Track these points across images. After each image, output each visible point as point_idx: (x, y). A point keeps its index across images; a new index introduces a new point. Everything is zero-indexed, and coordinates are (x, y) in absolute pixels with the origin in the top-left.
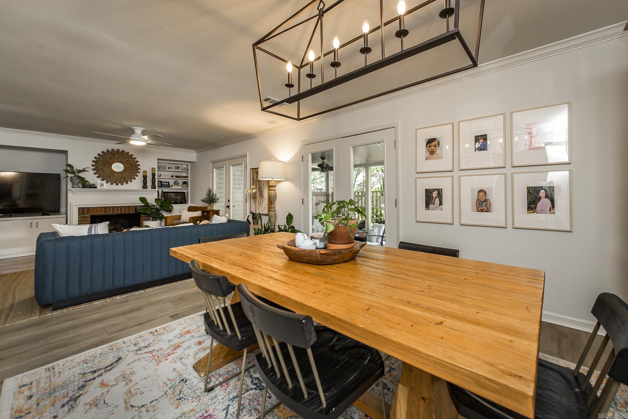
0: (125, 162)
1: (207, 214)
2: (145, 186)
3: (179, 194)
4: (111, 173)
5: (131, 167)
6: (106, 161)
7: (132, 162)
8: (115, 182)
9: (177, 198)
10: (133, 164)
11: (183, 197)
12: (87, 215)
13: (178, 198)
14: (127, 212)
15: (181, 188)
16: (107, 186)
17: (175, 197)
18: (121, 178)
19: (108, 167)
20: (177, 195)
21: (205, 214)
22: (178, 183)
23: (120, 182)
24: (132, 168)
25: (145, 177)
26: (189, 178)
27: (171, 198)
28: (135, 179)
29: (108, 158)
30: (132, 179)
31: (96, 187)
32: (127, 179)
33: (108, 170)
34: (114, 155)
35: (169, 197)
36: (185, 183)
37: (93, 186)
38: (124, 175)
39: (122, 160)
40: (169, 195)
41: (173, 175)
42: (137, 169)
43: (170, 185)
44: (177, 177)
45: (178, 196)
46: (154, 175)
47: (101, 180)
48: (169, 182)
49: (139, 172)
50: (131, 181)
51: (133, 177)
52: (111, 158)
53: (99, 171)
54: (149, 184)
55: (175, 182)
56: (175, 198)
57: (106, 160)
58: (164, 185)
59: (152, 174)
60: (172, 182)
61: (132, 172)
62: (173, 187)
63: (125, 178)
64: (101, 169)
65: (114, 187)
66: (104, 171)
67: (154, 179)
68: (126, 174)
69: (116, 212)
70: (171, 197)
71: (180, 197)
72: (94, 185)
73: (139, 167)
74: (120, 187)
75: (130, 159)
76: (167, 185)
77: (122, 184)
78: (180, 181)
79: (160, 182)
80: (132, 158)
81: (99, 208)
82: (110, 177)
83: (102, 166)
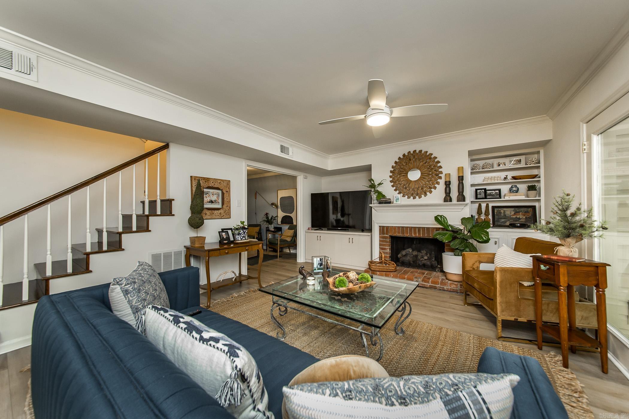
0: (423, 165)
2: (448, 198)
3: (522, 209)
4: (407, 184)
5: (430, 171)
6: (402, 168)
7: (431, 163)
8: (412, 195)
9: (518, 217)
10: (432, 167)
11: (530, 214)
12: (386, 236)
13: (520, 216)
14: (426, 236)
15: (523, 198)
16: (404, 201)
17: (513, 215)
18: (418, 189)
19: (404, 176)
20: (519, 212)
22: (518, 189)
23: (417, 194)
24: (431, 173)
25: (448, 184)
26: (542, 179)
27: (505, 217)
28: (435, 188)
29: (404, 164)
30: (431, 188)
31: (390, 203)
32: (425, 189)
33: (403, 180)
34: (410, 160)
35: (502, 215)
36: (532, 188)
37: (388, 202)
38: (420, 183)
39: (418, 164)
40: (502, 211)
41: (507, 176)
42: (437, 173)
43: (502, 194)
44: (514, 178)
45: (521, 213)
46: (461, 179)
47: (398, 194)
48: (500, 190)
49: (440, 178)
50: (431, 192)
51: (432, 186)
52: (407, 164)
53: (396, 182)
54: (454, 194)
55: (512, 187)
56: (514, 217)
57: (402, 167)
58: (490, 195)
59: (459, 177)
60: (505, 189)
61: (430, 178)
62: (507, 198)
63: (422, 189)
64: (398, 180)
65: (411, 201)
66: (400, 182)
67: (461, 185)
68: (423, 182)
69: (413, 235)
70: (505, 215)
71: (524, 215)
72: (390, 199)
73: (440, 170)
74: (418, 201)
75: (427, 161)
76: (497, 195)
77: (420, 197)
78: (523, 187)
79: (483, 190)
80: (430, 158)
81: (397, 228)
82: (406, 188)
83: (399, 176)
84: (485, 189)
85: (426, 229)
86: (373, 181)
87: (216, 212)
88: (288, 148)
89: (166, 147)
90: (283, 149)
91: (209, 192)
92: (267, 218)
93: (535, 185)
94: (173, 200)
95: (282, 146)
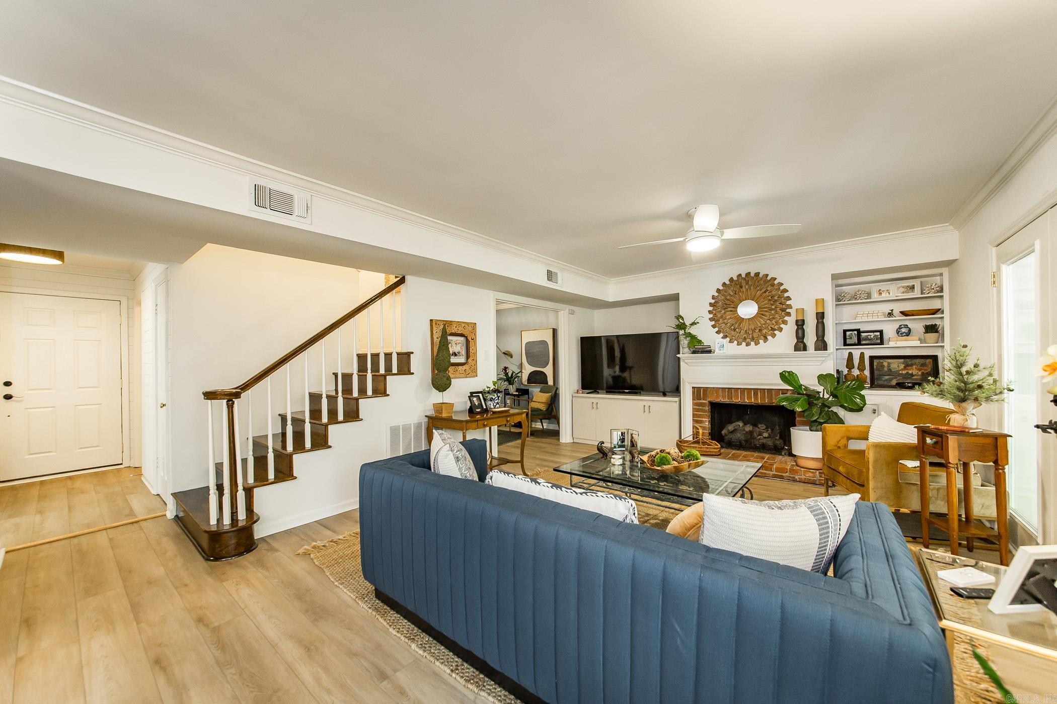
0: (761, 295)
1: (936, 443)
2: (801, 345)
3: (917, 361)
4: (736, 323)
5: (772, 305)
6: (728, 300)
7: (773, 293)
8: (745, 339)
9: (910, 372)
10: (776, 298)
11: (929, 368)
12: (704, 401)
13: (914, 371)
14: (766, 402)
15: (918, 343)
16: (733, 349)
17: (902, 370)
18: (754, 331)
19: (731, 311)
20: (912, 365)
21: (928, 441)
22: (910, 330)
23: (753, 339)
24: (773, 307)
25: (800, 324)
26: (946, 315)
27: (890, 372)
28: (781, 330)
29: (732, 294)
30: (775, 330)
31: (710, 352)
32: (764, 331)
33: (731, 318)
34: (741, 287)
35: (886, 369)
36: (931, 329)
37: (707, 351)
38: (758, 322)
39: (753, 294)
40: (885, 364)
41: (892, 310)
42: (784, 307)
43: (885, 337)
44: (904, 313)
45: (914, 367)
46: (820, 316)
47: (722, 338)
48: (881, 332)
49: (789, 314)
50: (774, 336)
51: (776, 327)
52: (735, 293)
53: (719, 320)
54: (811, 339)
55: (900, 328)
56: (904, 372)
57: (728, 297)
58: (866, 339)
59: (817, 314)
60: (889, 330)
61: (773, 315)
62: (892, 344)
63: (760, 330)
64: (722, 317)
65: (743, 349)
66: (726, 321)
67: (820, 326)
68: (762, 320)
69: (746, 400)
70: (890, 370)
71: (920, 370)
72: (709, 346)
73: (788, 303)
74: (753, 349)
75: (769, 289)
76: (877, 339)
77: (757, 344)
78: (917, 326)
79: (856, 332)
80: (773, 285)
81: (720, 390)
82: (735, 330)
83: (723, 312)
84: (858, 331)
85: (766, 391)
86: (683, 319)
87: (460, 369)
88: (556, 274)
89: (402, 281)
90: (550, 275)
91: (452, 340)
92: (506, 374)
93: (936, 325)
94: (412, 353)
95: (549, 272)
